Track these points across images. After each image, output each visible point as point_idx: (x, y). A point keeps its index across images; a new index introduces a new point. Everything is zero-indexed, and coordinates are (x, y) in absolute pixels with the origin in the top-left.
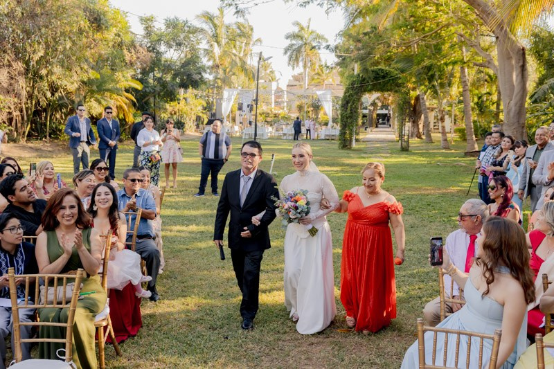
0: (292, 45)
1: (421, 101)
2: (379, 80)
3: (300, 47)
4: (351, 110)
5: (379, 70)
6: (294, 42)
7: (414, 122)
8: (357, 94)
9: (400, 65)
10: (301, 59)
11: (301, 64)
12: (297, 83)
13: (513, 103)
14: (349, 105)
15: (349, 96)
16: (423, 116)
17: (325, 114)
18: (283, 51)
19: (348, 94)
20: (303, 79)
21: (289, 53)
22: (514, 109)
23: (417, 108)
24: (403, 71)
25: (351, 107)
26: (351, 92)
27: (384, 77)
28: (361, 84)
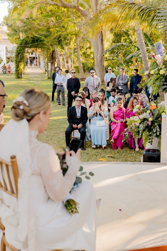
1: (56, 52)
2: (35, 42)
4: (21, 58)
5: (35, 36)
7: (52, 63)
8: (23, 49)
9: (44, 33)
13: (98, 56)
14: (20, 55)
15: (19, 50)
16: (57, 60)
19: (18, 49)
22: (99, 59)
23: (54, 55)
24: (45, 37)
25: (21, 56)
26: (20, 48)
27: (37, 40)
28: (26, 44)
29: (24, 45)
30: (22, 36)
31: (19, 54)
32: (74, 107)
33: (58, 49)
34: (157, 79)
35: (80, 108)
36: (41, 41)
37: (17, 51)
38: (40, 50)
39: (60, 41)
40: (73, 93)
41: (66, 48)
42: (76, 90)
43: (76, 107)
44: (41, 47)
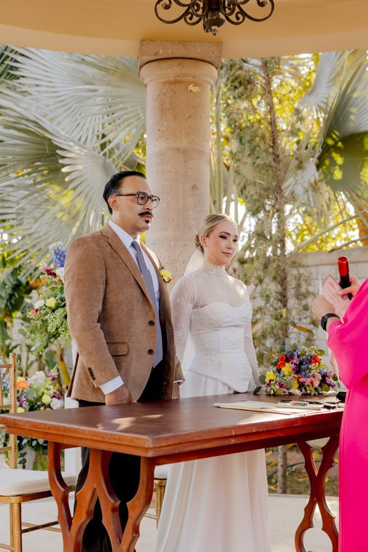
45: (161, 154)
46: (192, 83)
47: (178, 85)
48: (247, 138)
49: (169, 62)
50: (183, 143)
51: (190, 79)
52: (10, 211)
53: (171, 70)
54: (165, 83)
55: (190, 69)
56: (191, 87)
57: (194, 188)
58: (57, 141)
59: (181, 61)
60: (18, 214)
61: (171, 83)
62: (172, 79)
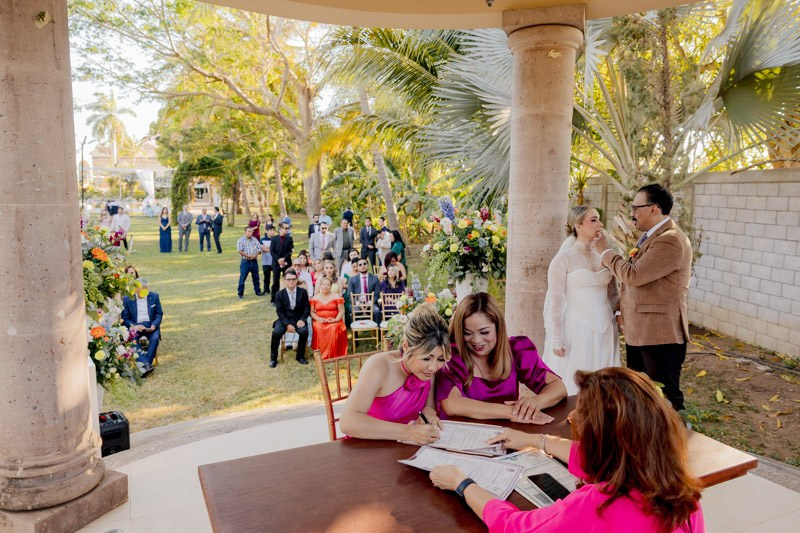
0: (95, 117)
1: (240, 183)
2: (207, 167)
3: (105, 118)
4: (181, 192)
5: (206, 158)
6: (97, 113)
7: (234, 199)
8: (185, 178)
9: (220, 154)
10: (106, 131)
11: (107, 137)
12: (103, 155)
13: (312, 191)
14: (179, 187)
15: (179, 180)
16: (241, 195)
17: (142, 187)
18: (85, 122)
19: (177, 178)
20: (110, 151)
21: (92, 124)
22: (313, 196)
23: (236, 187)
24: (223, 159)
25: (181, 188)
26: (180, 176)
27: (209, 164)
28: (189, 170)
29: (187, 171)
30: (183, 157)
31: (178, 185)
32: (285, 291)
33: (244, 179)
34: (446, 260)
35: (295, 290)
36: (216, 165)
37: (175, 181)
38: (213, 179)
39: (246, 167)
40: (281, 261)
41: (256, 175)
42: (287, 255)
43: (288, 291)
44: (216, 175)
45: (521, 121)
46: (552, 49)
47: (539, 52)
48: (638, 88)
49: (529, 30)
50: (542, 110)
51: (551, 45)
52: (458, 149)
53: (532, 38)
54: (527, 51)
55: (551, 35)
56: (552, 54)
57: (552, 152)
58: (486, 97)
59: (541, 28)
60: (466, 151)
61: (532, 51)
62: (533, 47)
